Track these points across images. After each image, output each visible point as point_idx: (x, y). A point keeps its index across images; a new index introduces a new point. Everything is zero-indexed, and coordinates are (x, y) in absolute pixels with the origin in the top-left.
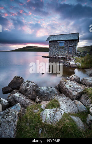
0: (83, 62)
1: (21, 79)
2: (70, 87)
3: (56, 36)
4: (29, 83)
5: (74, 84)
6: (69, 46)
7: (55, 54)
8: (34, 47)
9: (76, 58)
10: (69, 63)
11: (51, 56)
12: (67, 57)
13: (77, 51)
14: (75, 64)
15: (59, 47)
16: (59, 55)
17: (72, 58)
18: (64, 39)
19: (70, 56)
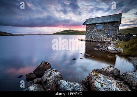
0: (126, 47)
1: (48, 65)
2: (102, 86)
3: (93, 19)
4: (52, 73)
5: (108, 82)
6: (108, 29)
7: (93, 37)
8: (73, 30)
9: (117, 42)
10: (108, 48)
11: (88, 40)
12: (106, 41)
13: (119, 34)
14: (114, 49)
15: (97, 30)
16: (96, 38)
17: (112, 42)
18: (102, 22)
19: (110, 40)
